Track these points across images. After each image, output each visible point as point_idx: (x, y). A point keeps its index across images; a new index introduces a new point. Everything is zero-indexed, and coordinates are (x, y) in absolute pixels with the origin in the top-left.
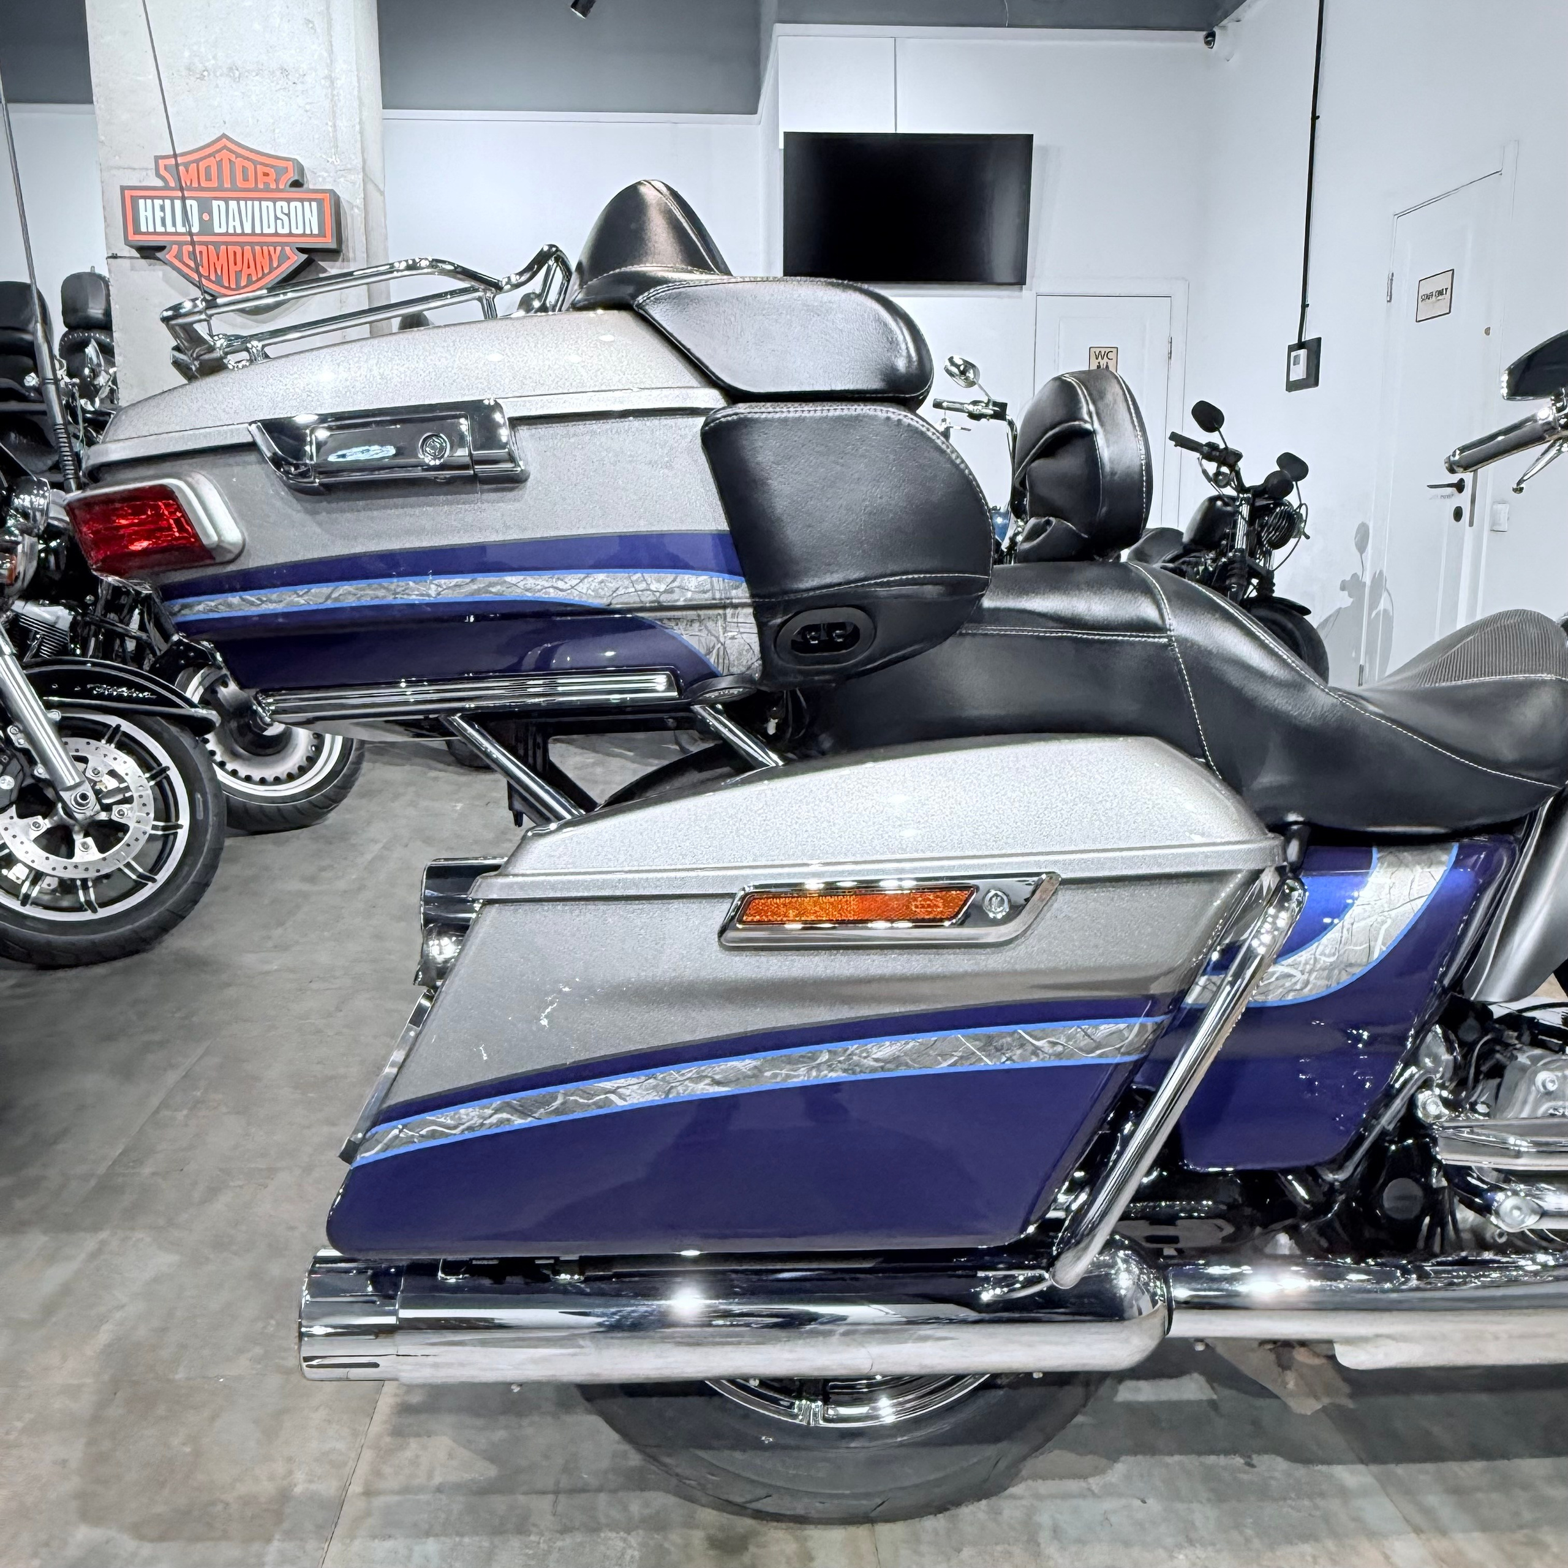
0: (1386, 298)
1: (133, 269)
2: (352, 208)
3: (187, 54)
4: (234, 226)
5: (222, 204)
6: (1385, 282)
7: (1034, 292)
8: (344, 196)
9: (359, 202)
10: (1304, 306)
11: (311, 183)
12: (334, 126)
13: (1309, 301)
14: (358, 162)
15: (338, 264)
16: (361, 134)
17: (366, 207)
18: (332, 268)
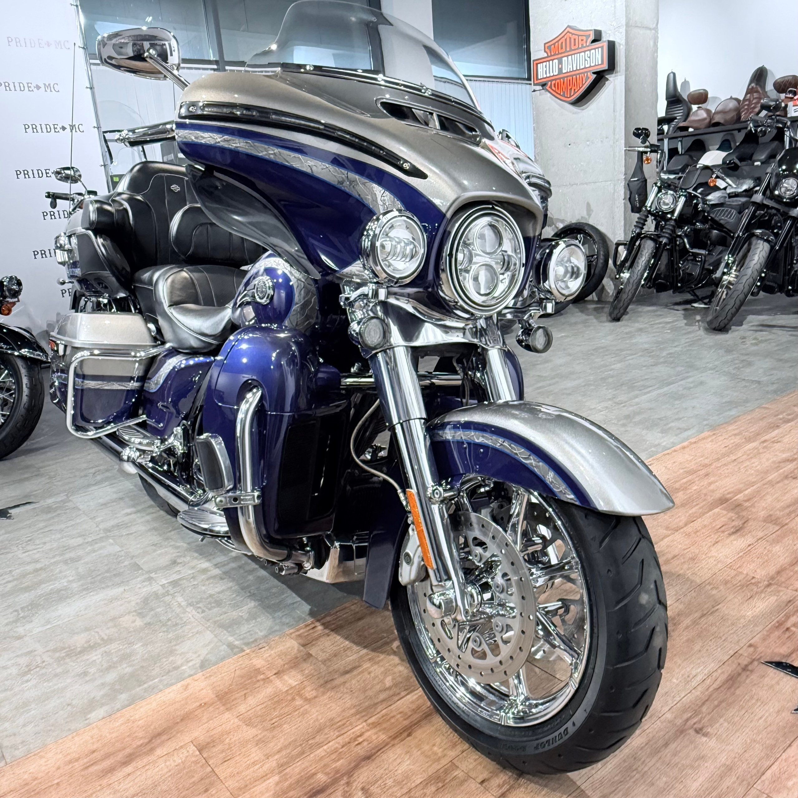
1: (540, 94)
2: (620, 44)
4: (570, 68)
8: (617, 41)
9: (623, 42)
12: (615, 6)
14: (624, 22)
15: (613, 75)
16: (627, 6)
17: (627, 43)
18: (611, 78)
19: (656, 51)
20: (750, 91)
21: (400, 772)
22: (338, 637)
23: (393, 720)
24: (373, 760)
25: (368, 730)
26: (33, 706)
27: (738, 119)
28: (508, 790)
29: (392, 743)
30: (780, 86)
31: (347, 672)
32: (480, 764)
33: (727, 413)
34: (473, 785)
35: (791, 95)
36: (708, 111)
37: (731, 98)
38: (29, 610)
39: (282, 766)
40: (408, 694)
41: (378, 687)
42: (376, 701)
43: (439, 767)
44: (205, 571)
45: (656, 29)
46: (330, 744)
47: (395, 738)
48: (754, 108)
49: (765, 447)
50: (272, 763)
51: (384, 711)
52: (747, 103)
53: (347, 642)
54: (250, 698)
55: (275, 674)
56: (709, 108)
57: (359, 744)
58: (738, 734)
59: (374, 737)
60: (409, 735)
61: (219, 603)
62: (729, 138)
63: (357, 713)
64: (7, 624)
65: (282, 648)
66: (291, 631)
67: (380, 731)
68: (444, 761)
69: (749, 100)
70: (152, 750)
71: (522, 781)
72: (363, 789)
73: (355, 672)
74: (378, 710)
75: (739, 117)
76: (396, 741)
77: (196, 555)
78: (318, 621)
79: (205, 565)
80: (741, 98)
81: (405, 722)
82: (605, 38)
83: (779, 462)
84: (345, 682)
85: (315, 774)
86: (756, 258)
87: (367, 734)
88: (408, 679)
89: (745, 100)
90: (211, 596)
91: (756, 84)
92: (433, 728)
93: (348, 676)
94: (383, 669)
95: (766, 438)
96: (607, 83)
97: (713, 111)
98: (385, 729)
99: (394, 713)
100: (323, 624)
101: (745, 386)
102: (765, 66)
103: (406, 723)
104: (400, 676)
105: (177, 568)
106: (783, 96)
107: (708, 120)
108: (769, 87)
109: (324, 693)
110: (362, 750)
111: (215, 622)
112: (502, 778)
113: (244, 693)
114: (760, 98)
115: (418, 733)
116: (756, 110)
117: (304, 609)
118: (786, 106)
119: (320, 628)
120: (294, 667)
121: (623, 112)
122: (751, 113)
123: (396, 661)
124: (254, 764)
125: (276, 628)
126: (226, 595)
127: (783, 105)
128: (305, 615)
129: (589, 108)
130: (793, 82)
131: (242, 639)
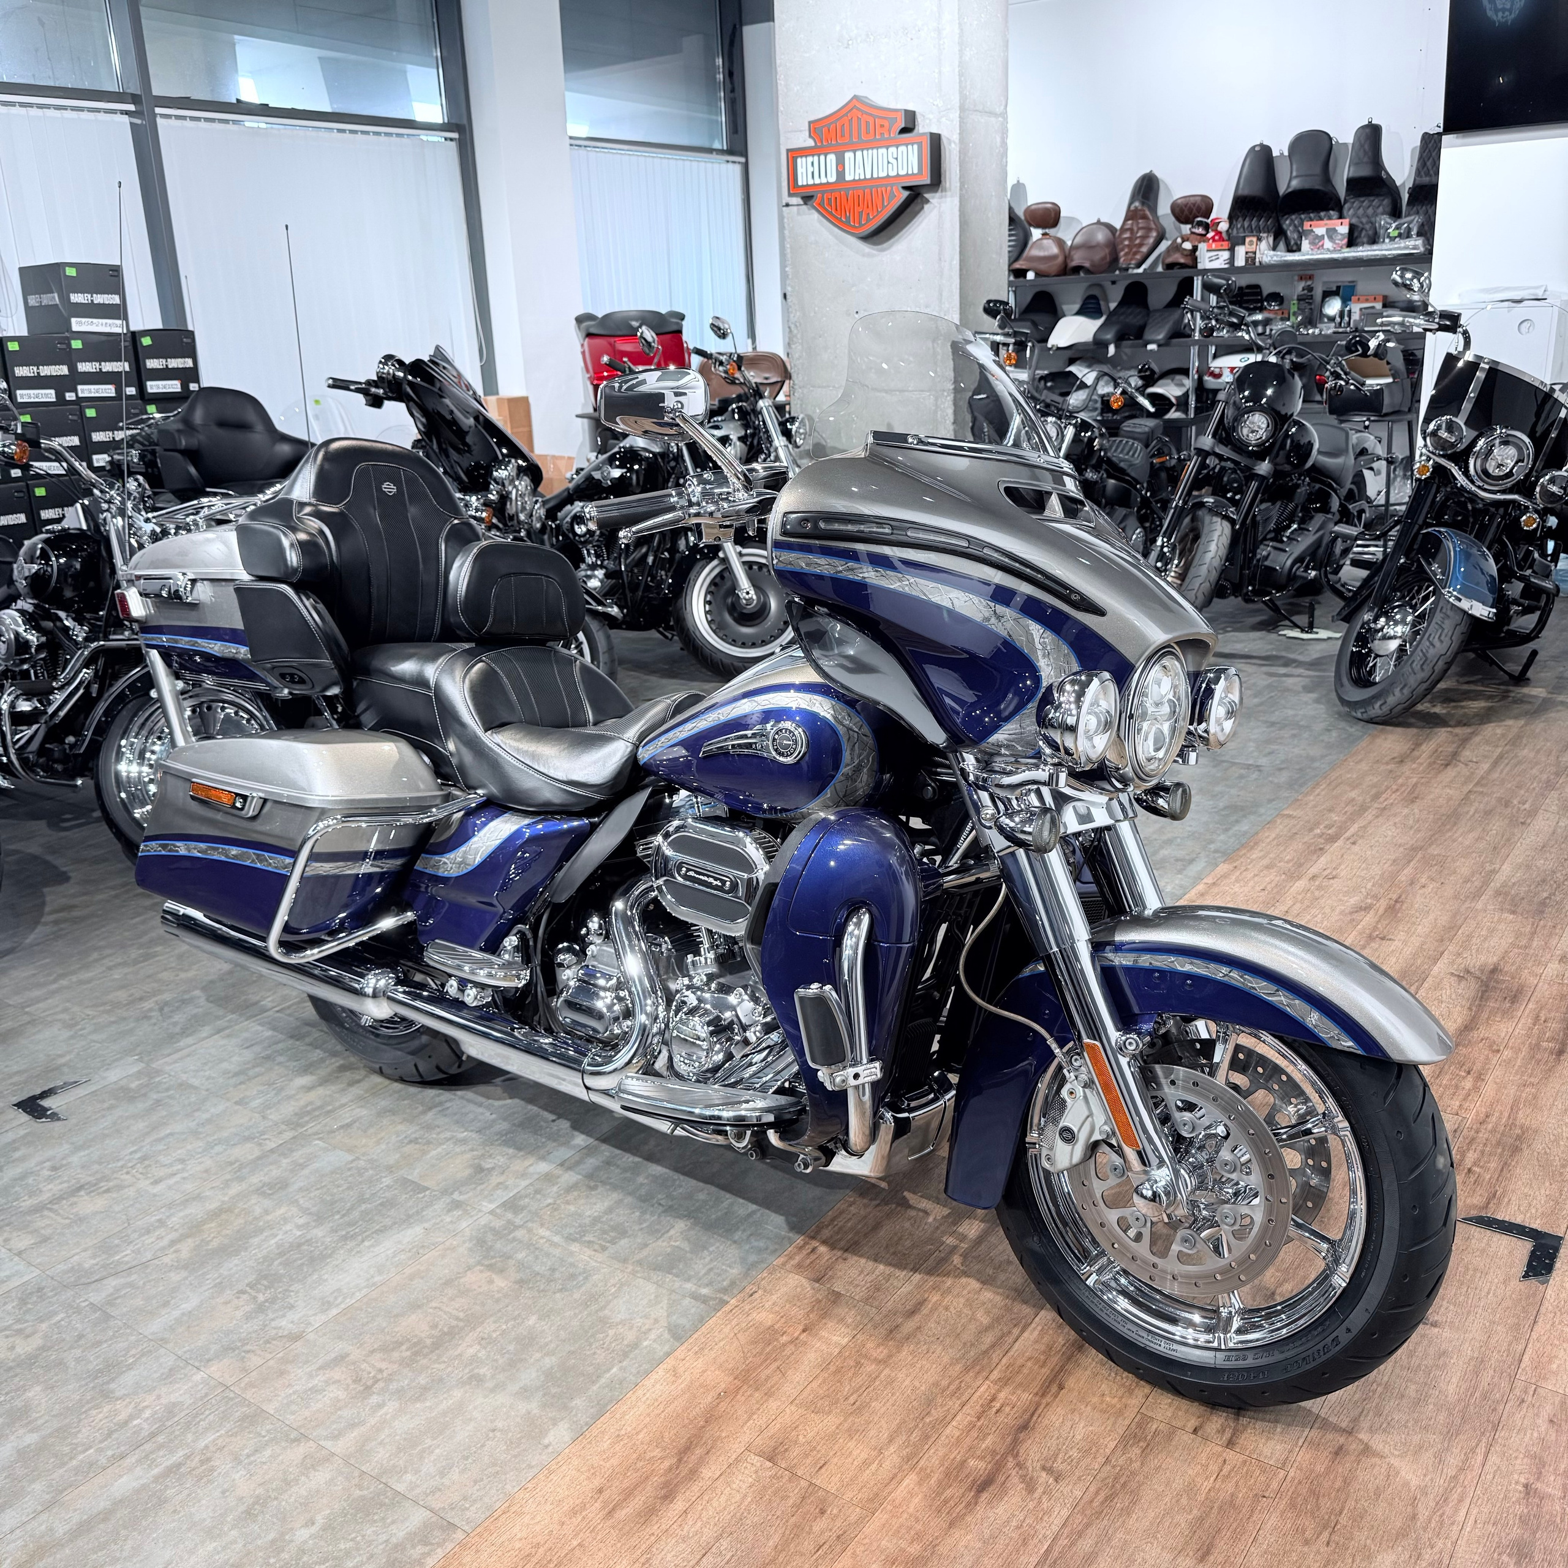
1: (799, 213)
2: (950, 141)
3: (838, 28)
4: (859, 174)
8: (944, 135)
9: (956, 137)
11: (921, 127)
12: (940, 72)
14: (956, 101)
15: (938, 195)
16: (961, 75)
17: (962, 140)
18: (934, 198)
19: (1004, 154)
20: (1131, 215)
21: (1078, 1437)
22: (863, 1261)
23: (1025, 1371)
24: (1033, 1429)
25: (999, 1391)
26: (428, 1442)
27: (1113, 262)
28: (1233, 1435)
29: (1044, 1401)
30: (1182, 211)
31: (912, 1313)
32: (1178, 1408)
33: (1236, 828)
34: (1187, 1438)
35: (1200, 231)
36: (1060, 243)
37: (1099, 222)
38: (266, 1288)
39: (910, 1460)
40: (1023, 1331)
41: (972, 1327)
42: (984, 1347)
43: (1127, 1422)
44: (548, 1178)
45: (1004, 115)
46: (958, 1418)
47: (1043, 1395)
48: (1141, 245)
49: (1319, 888)
50: (892, 1457)
51: (1004, 1361)
52: (1127, 235)
53: (882, 1267)
54: (790, 1372)
55: (804, 1331)
56: (1060, 235)
57: (998, 1411)
58: (1471, 1318)
59: (1014, 1398)
60: (1061, 1387)
61: (621, 1232)
62: (1096, 292)
63: (967, 1369)
64: (248, 1317)
65: (784, 1290)
66: (782, 1260)
67: (1016, 1388)
68: (1130, 1414)
69: (1131, 230)
70: (693, 1473)
71: (1244, 1421)
72: (1044, 1468)
73: (925, 1311)
74: (995, 1360)
75: (1115, 259)
76: (1048, 1398)
77: (511, 1151)
78: (813, 1238)
79: (543, 1167)
80: (1118, 225)
81: (1044, 1370)
82: (924, 127)
83: (1351, 913)
84: (919, 1328)
85: (963, 1462)
86: (1213, 547)
87: (1002, 1395)
88: (1008, 1309)
89: (1123, 229)
90: (596, 1220)
91: (1143, 204)
92: (1088, 1372)
93: (917, 1318)
94: (962, 1300)
95: (1313, 870)
96: (926, 207)
97: (1069, 243)
98: (1020, 1385)
99: (1020, 1361)
100: (824, 1242)
101: (1241, 777)
102: (1155, 172)
103: (1046, 1371)
104: (994, 1306)
105: (495, 1179)
106: (1186, 229)
107: (1060, 259)
108: (1164, 209)
109: (899, 1349)
110: (1009, 1418)
111: (640, 1263)
112: (1217, 1421)
113: (774, 1366)
114: (1149, 230)
115: (1070, 1383)
116: (1144, 249)
117: (776, 1222)
118: (1195, 249)
119: (823, 1249)
120: (825, 1315)
121: (956, 262)
122: (1135, 253)
123: (974, 1284)
124: (866, 1463)
125: (753, 1258)
126: (621, 1216)
127: (1187, 246)
128: (784, 1232)
129: (894, 249)
130: (1203, 207)
131: (710, 1284)
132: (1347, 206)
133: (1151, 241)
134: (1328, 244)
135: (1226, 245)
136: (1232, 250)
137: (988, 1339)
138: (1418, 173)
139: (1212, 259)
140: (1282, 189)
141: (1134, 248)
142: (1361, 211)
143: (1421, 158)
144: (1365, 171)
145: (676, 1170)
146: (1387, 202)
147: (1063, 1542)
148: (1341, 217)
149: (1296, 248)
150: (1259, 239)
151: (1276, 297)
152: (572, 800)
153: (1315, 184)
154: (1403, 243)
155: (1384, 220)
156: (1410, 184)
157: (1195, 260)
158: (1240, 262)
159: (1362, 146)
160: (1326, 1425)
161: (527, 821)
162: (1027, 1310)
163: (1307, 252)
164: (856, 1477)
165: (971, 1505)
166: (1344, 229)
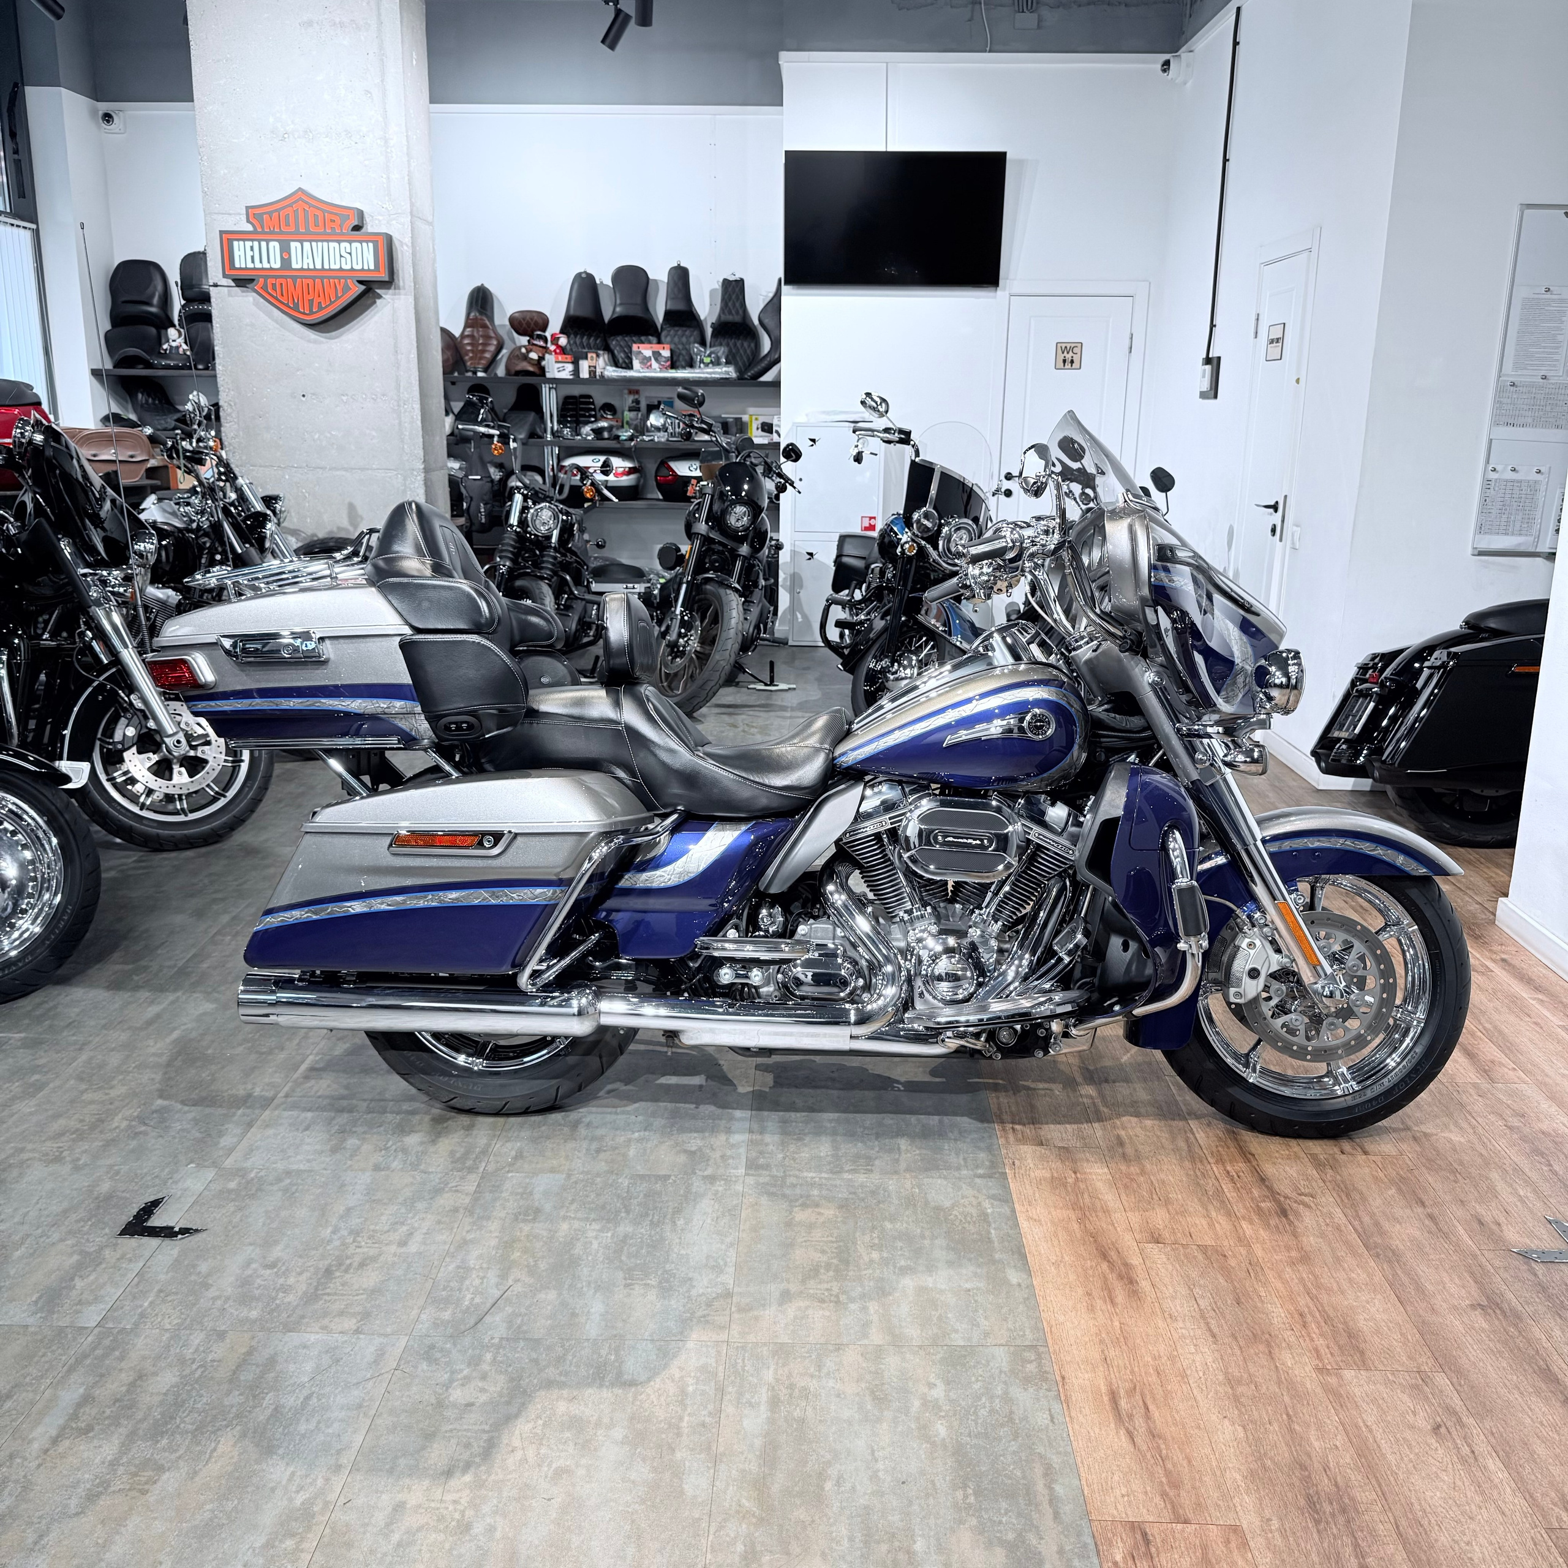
0: (1252, 335)
1: (230, 295)
2: (402, 246)
3: (271, 120)
4: (308, 263)
5: (298, 245)
6: (1254, 318)
7: (1007, 293)
8: (396, 237)
9: (407, 240)
10: (1212, 326)
11: (370, 227)
12: (388, 178)
13: (1216, 322)
14: (407, 207)
15: (391, 291)
16: (410, 183)
17: (413, 243)
18: (387, 294)
19: (434, 260)
20: (470, 324)
21: (1294, 1174)
24: (1268, 1179)
25: (1224, 1166)
28: (1361, 1148)
29: (1254, 1164)
30: (520, 323)
32: (1320, 1145)
34: (1343, 1157)
35: (542, 343)
39: (1230, 1214)
40: (1193, 1134)
41: (1164, 1140)
42: (1185, 1149)
43: (1306, 1160)
46: (1224, 1187)
47: (1249, 1161)
48: (484, 351)
50: (1220, 1217)
51: (1205, 1152)
52: (466, 341)
53: (1068, 1126)
54: (1100, 1196)
55: (1075, 1173)
57: (1238, 1177)
59: (1237, 1168)
60: (1252, 1155)
63: (1193, 1162)
65: (1029, 1156)
66: (1002, 1140)
67: (1231, 1163)
68: (1302, 1155)
69: (472, 336)
70: (1126, 1265)
71: (1355, 1140)
72: (1299, 1194)
73: (1127, 1141)
74: (1201, 1153)
75: (458, 362)
76: (1253, 1162)
78: (1003, 1123)
79: (739, 1137)
80: (457, 333)
82: (374, 226)
84: (1137, 1151)
85: (1258, 1206)
87: (1229, 1168)
88: (1170, 1126)
89: (463, 336)
90: (836, 1156)
91: (481, 313)
92: (1255, 1143)
93: (1128, 1146)
94: (1138, 1129)
96: (378, 301)
98: (1230, 1160)
99: (1215, 1150)
100: (1013, 1123)
102: (487, 285)
103: (1233, 1149)
104: (1160, 1127)
105: (714, 1155)
106: (524, 340)
108: (501, 319)
109: (1142, 1164)
110: (1248, 1178)
111: (907, 1170)
112: (1346, 1145)
113: (1086, 1196)
114: (490, 338)
115: (1253, 1151)
116: (488, 355)
117: (965, 1121)
118: (541, 358)
119: (1017, 1127)
120: (1075, 1161)
121: (414, 355)
122: (481, 358)
123: (1134, 1120)
124: (1211, 1225)
125: (982, 1145)
126: (849, 1148)
127: (534, 356)
128: (979, 1125)
129: (344, 338)
130: (540, 322)
131: (977, 1167)
132: (664, 334)
133: (492, 348)
134: (655, 365)
135: (569, 358)
136: (576, 363)
137: (1182, 1144)
138: (722, 310)
139: (558, 369)
140: (607, 315)
141: (478, 354)
142: (676, 339)
143: (723, 299)
144: (680, 306)
145: (845, 1111)
146: (696, 333)
147: (1356, 1223)
148: (659, 342)
149: (629, 366)
150: (598, 356)
151: (609, 408)
152: (786, 802)
153: (636, 311)
154: (718, 370)
155: (696, 348)
156: (713, 319)
157: (543, 370)
158: (585, 374)
159: (676, 284)
160: (1395, 1130)
161: (744, 828)
162: (1181, 1124)
163: (638, 371)
164: (1216, 1234)
165: (1291, 1223)
166: (666, 353)
